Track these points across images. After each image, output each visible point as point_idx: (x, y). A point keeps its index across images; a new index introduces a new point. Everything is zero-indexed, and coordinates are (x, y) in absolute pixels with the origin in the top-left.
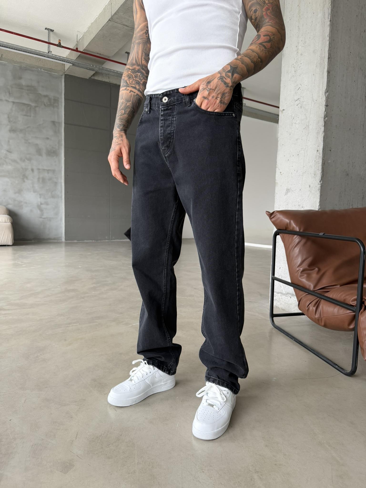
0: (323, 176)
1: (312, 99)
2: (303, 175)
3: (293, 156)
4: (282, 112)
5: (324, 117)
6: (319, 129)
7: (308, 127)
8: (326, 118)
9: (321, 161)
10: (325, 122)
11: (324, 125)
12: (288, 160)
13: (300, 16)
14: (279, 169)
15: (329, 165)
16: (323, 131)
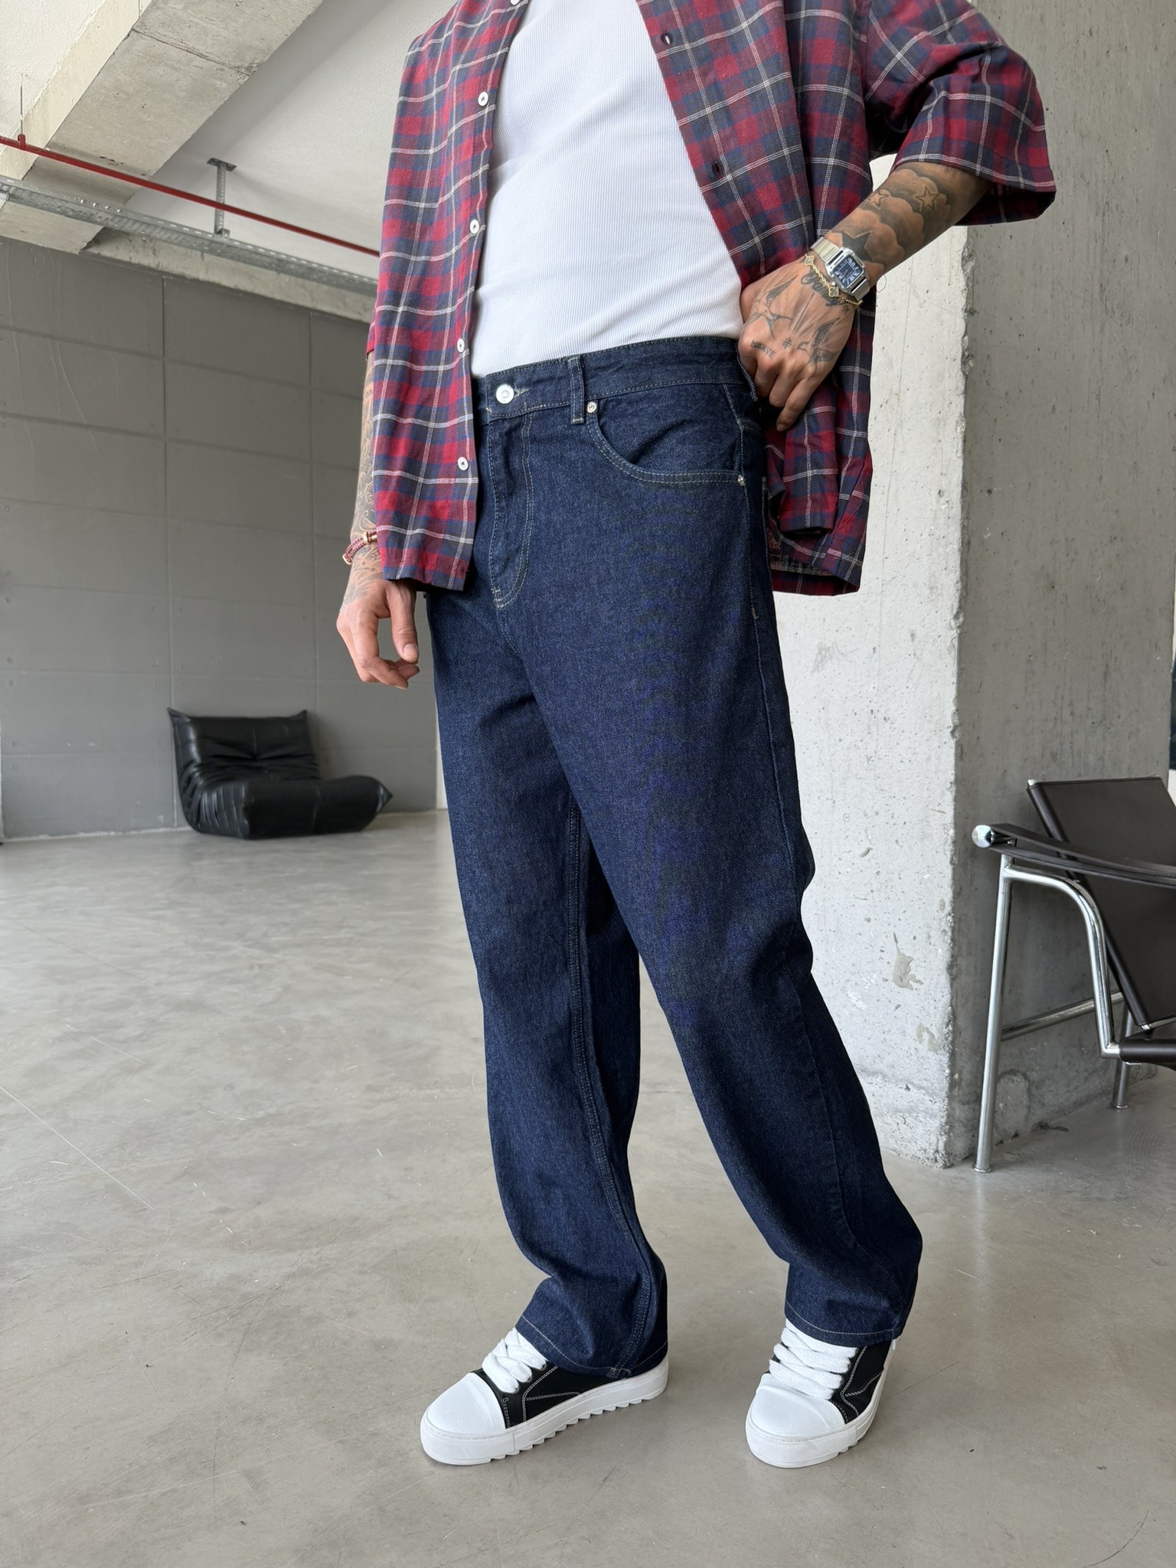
0: (965, 594)
5: (963, 355)
6: (943, 404)
7: (895, 396)
8: (970, 362)
9: (957, 535)
10: (966, 377)
11: (962, 388)
15: (987, 550)
16: (961, 415)
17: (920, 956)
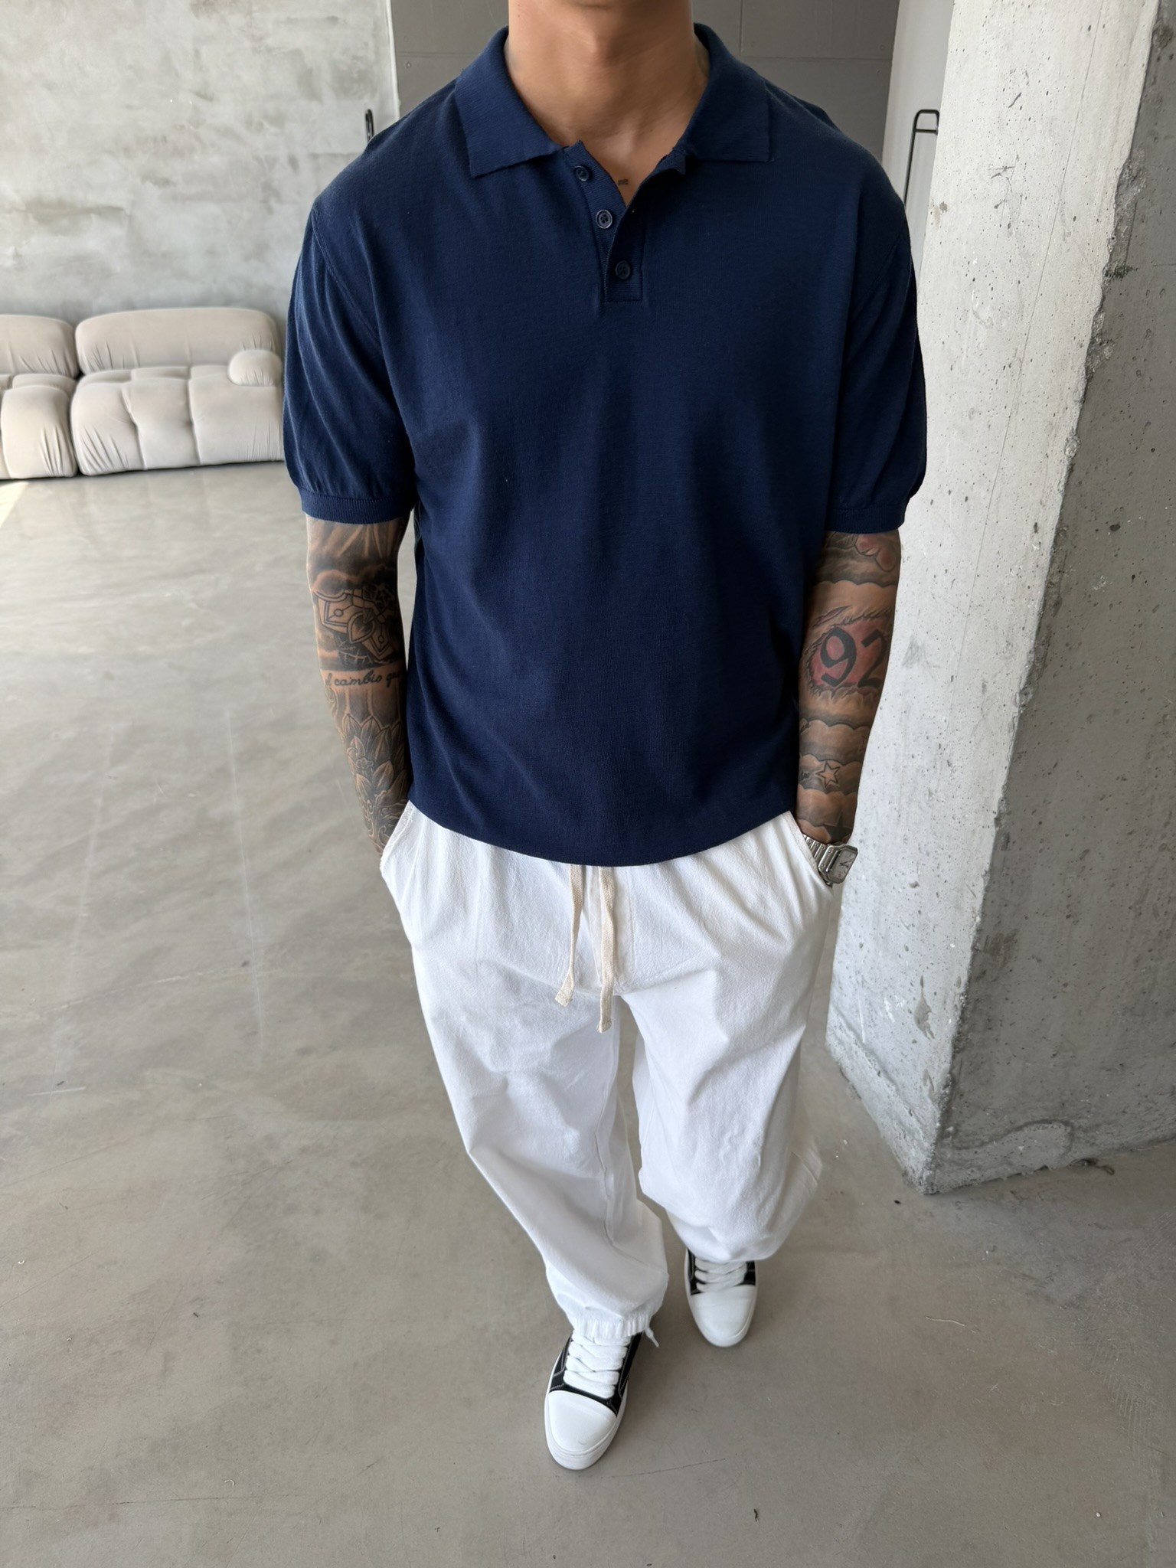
0: (1040, 667)
2: (969, 615)
3: (950, 492)
4: (937, 216)
5: (1093, 341)
6: (1059, 405)
7: (1018, 361)
8: (1107, 348)
9: (1038, 593)
12: (932, 501)
15: (1095, 605)
16: (1073, 429)
17: (936, 1012)
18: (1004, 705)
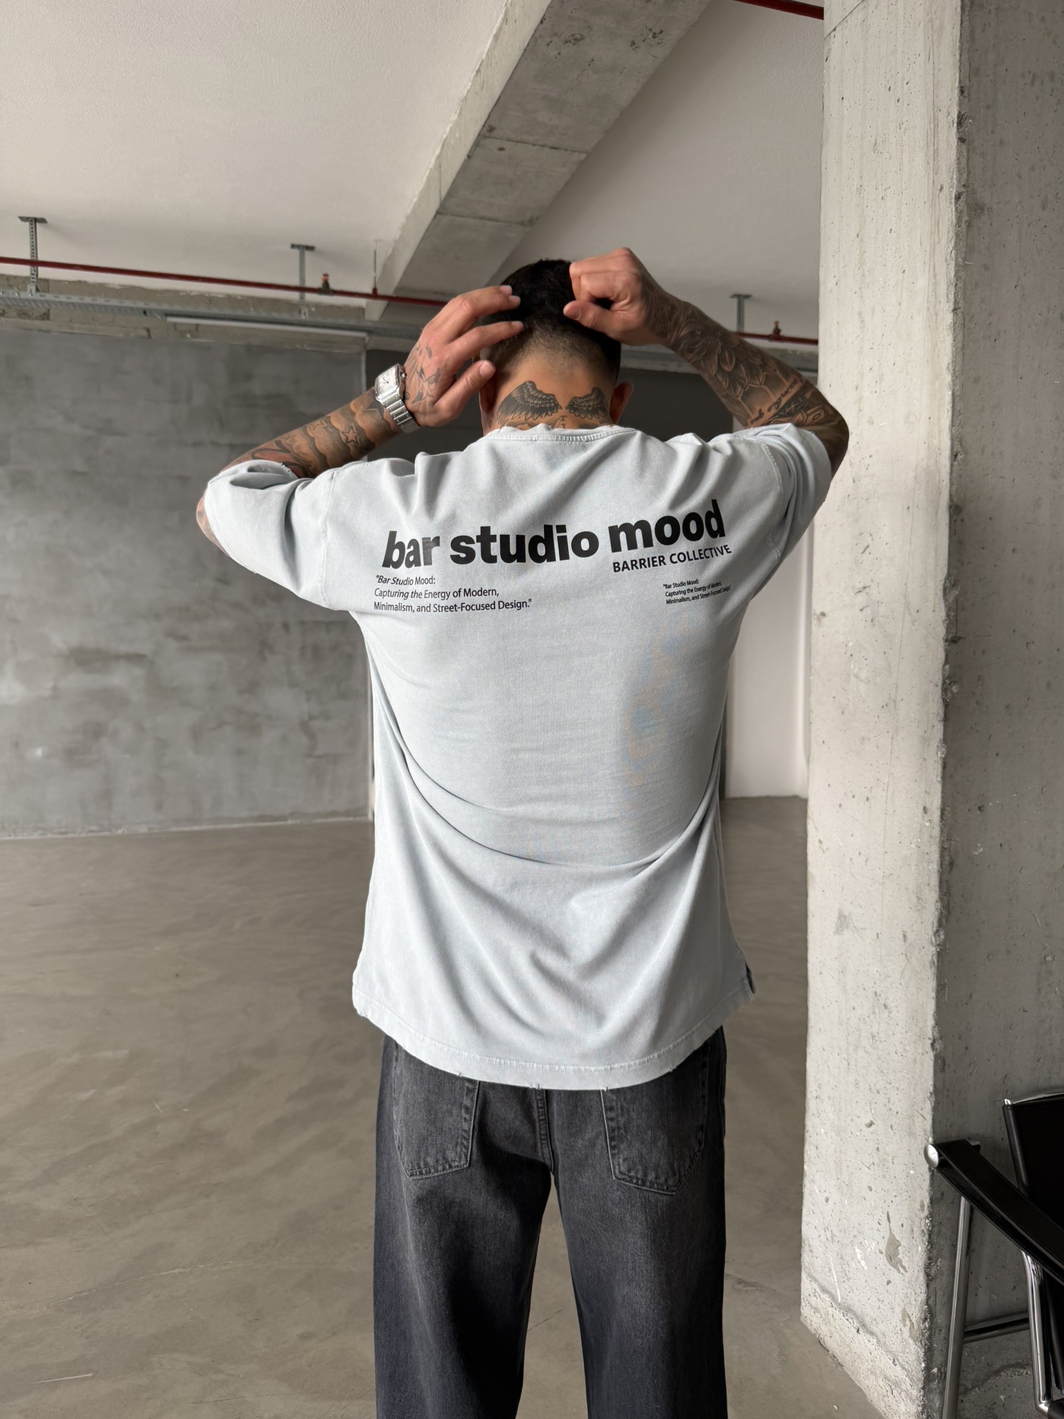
0: (946, 913)
1: (904, 602)
2: (883, 883)
3: (853, 796)
4: (819, 620)
5: (944, 683)
6: (928, 725)
7: (892, 702)
8: (954, 687)
9: (937, 857)
10: (946, 705)
11: (942, 715)
12: (840, 805)
13: (864, 275)
14: (816, 829)
16: (941, 739)
17: (906, 1245)
18: (923, 947)
